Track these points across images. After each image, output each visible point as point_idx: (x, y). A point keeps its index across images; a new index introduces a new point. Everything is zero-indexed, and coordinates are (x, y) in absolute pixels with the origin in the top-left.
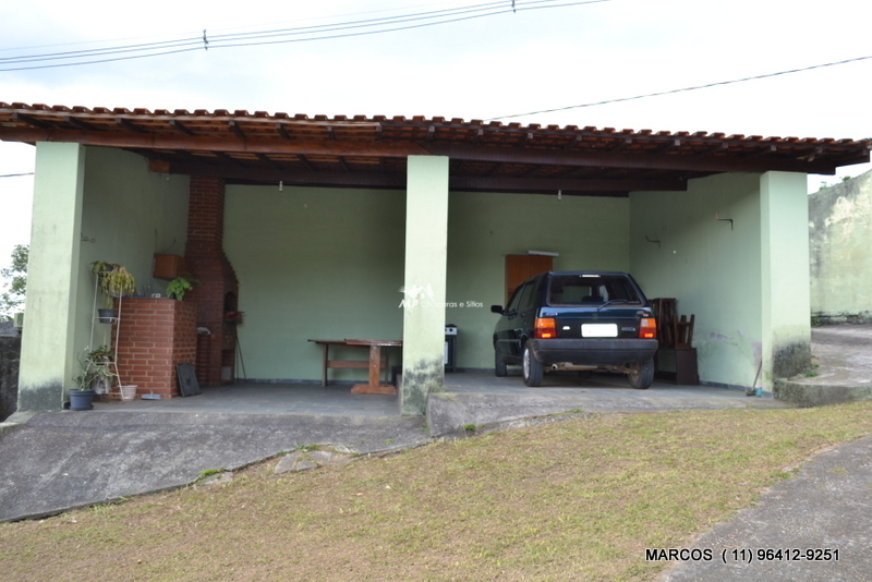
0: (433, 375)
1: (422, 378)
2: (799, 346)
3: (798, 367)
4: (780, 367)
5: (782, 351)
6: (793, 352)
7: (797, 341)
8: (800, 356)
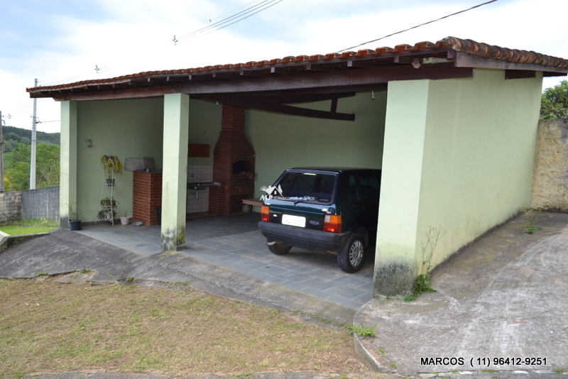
0: (172, 239)
1: (168, 239)
2: (401, 267)
3: (397, 287)
4: (381, 284)
5: (384, 269)
6: (394, 271)
7: (399, 262)
8: (401, 277)
